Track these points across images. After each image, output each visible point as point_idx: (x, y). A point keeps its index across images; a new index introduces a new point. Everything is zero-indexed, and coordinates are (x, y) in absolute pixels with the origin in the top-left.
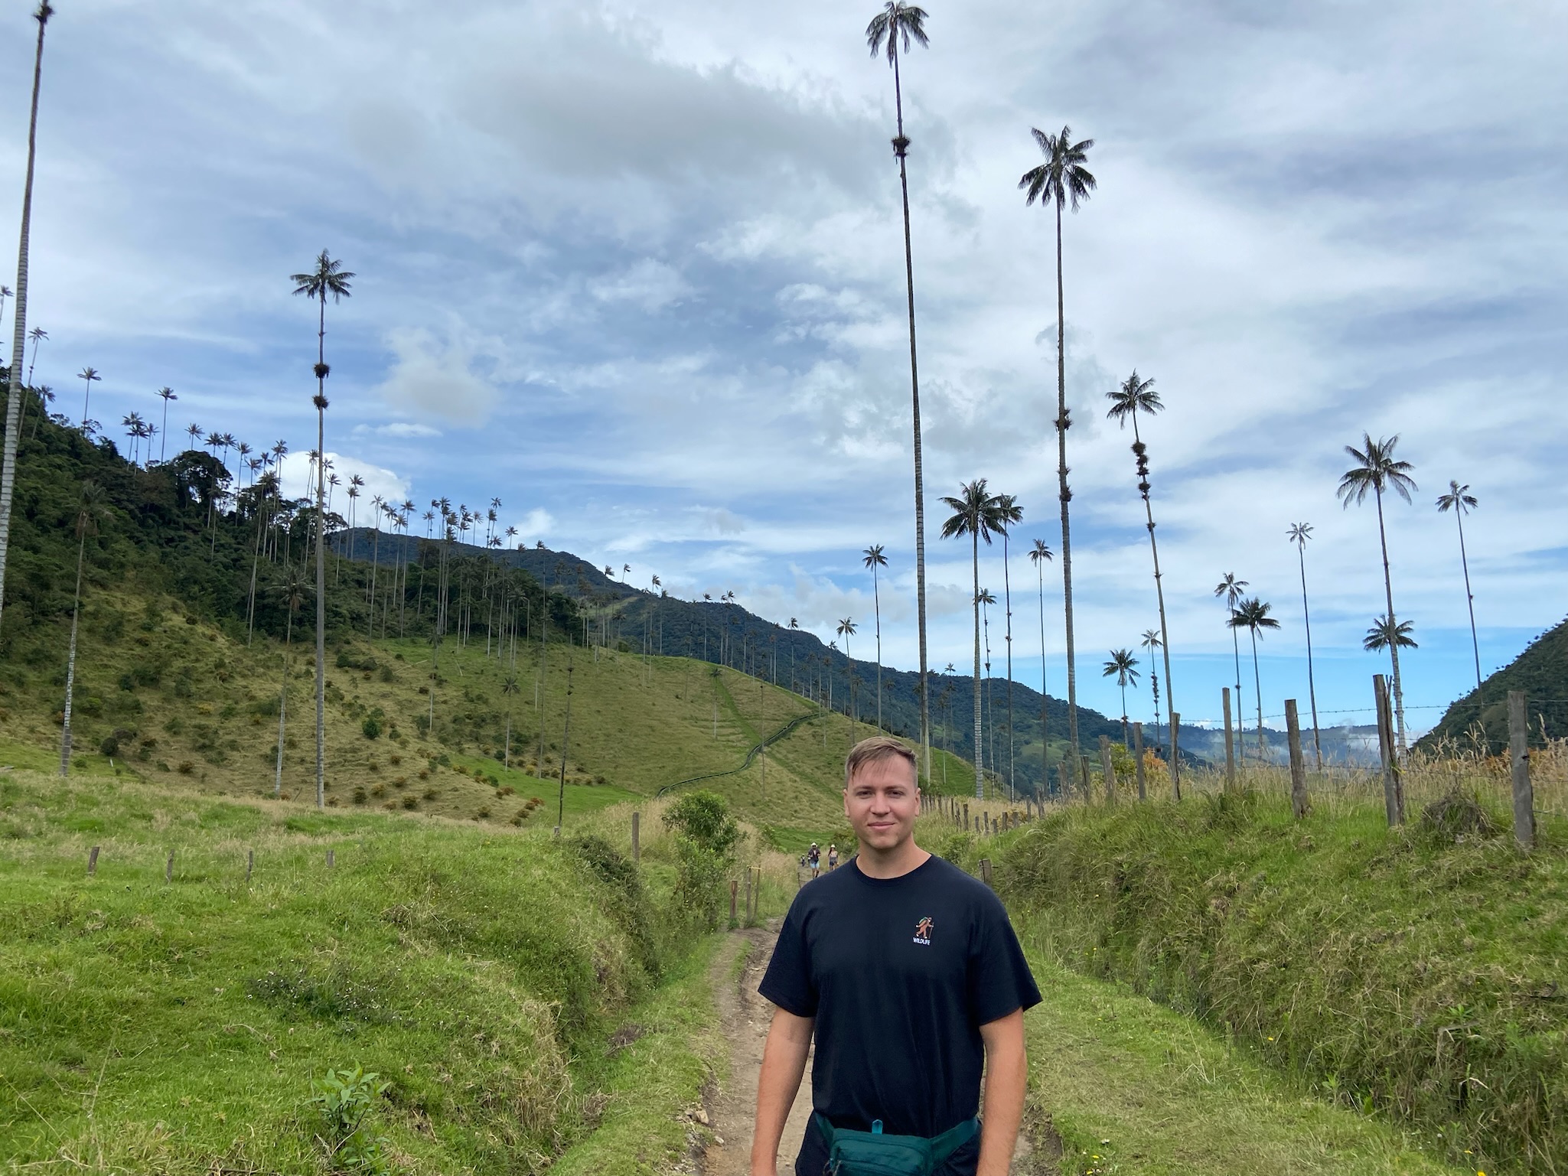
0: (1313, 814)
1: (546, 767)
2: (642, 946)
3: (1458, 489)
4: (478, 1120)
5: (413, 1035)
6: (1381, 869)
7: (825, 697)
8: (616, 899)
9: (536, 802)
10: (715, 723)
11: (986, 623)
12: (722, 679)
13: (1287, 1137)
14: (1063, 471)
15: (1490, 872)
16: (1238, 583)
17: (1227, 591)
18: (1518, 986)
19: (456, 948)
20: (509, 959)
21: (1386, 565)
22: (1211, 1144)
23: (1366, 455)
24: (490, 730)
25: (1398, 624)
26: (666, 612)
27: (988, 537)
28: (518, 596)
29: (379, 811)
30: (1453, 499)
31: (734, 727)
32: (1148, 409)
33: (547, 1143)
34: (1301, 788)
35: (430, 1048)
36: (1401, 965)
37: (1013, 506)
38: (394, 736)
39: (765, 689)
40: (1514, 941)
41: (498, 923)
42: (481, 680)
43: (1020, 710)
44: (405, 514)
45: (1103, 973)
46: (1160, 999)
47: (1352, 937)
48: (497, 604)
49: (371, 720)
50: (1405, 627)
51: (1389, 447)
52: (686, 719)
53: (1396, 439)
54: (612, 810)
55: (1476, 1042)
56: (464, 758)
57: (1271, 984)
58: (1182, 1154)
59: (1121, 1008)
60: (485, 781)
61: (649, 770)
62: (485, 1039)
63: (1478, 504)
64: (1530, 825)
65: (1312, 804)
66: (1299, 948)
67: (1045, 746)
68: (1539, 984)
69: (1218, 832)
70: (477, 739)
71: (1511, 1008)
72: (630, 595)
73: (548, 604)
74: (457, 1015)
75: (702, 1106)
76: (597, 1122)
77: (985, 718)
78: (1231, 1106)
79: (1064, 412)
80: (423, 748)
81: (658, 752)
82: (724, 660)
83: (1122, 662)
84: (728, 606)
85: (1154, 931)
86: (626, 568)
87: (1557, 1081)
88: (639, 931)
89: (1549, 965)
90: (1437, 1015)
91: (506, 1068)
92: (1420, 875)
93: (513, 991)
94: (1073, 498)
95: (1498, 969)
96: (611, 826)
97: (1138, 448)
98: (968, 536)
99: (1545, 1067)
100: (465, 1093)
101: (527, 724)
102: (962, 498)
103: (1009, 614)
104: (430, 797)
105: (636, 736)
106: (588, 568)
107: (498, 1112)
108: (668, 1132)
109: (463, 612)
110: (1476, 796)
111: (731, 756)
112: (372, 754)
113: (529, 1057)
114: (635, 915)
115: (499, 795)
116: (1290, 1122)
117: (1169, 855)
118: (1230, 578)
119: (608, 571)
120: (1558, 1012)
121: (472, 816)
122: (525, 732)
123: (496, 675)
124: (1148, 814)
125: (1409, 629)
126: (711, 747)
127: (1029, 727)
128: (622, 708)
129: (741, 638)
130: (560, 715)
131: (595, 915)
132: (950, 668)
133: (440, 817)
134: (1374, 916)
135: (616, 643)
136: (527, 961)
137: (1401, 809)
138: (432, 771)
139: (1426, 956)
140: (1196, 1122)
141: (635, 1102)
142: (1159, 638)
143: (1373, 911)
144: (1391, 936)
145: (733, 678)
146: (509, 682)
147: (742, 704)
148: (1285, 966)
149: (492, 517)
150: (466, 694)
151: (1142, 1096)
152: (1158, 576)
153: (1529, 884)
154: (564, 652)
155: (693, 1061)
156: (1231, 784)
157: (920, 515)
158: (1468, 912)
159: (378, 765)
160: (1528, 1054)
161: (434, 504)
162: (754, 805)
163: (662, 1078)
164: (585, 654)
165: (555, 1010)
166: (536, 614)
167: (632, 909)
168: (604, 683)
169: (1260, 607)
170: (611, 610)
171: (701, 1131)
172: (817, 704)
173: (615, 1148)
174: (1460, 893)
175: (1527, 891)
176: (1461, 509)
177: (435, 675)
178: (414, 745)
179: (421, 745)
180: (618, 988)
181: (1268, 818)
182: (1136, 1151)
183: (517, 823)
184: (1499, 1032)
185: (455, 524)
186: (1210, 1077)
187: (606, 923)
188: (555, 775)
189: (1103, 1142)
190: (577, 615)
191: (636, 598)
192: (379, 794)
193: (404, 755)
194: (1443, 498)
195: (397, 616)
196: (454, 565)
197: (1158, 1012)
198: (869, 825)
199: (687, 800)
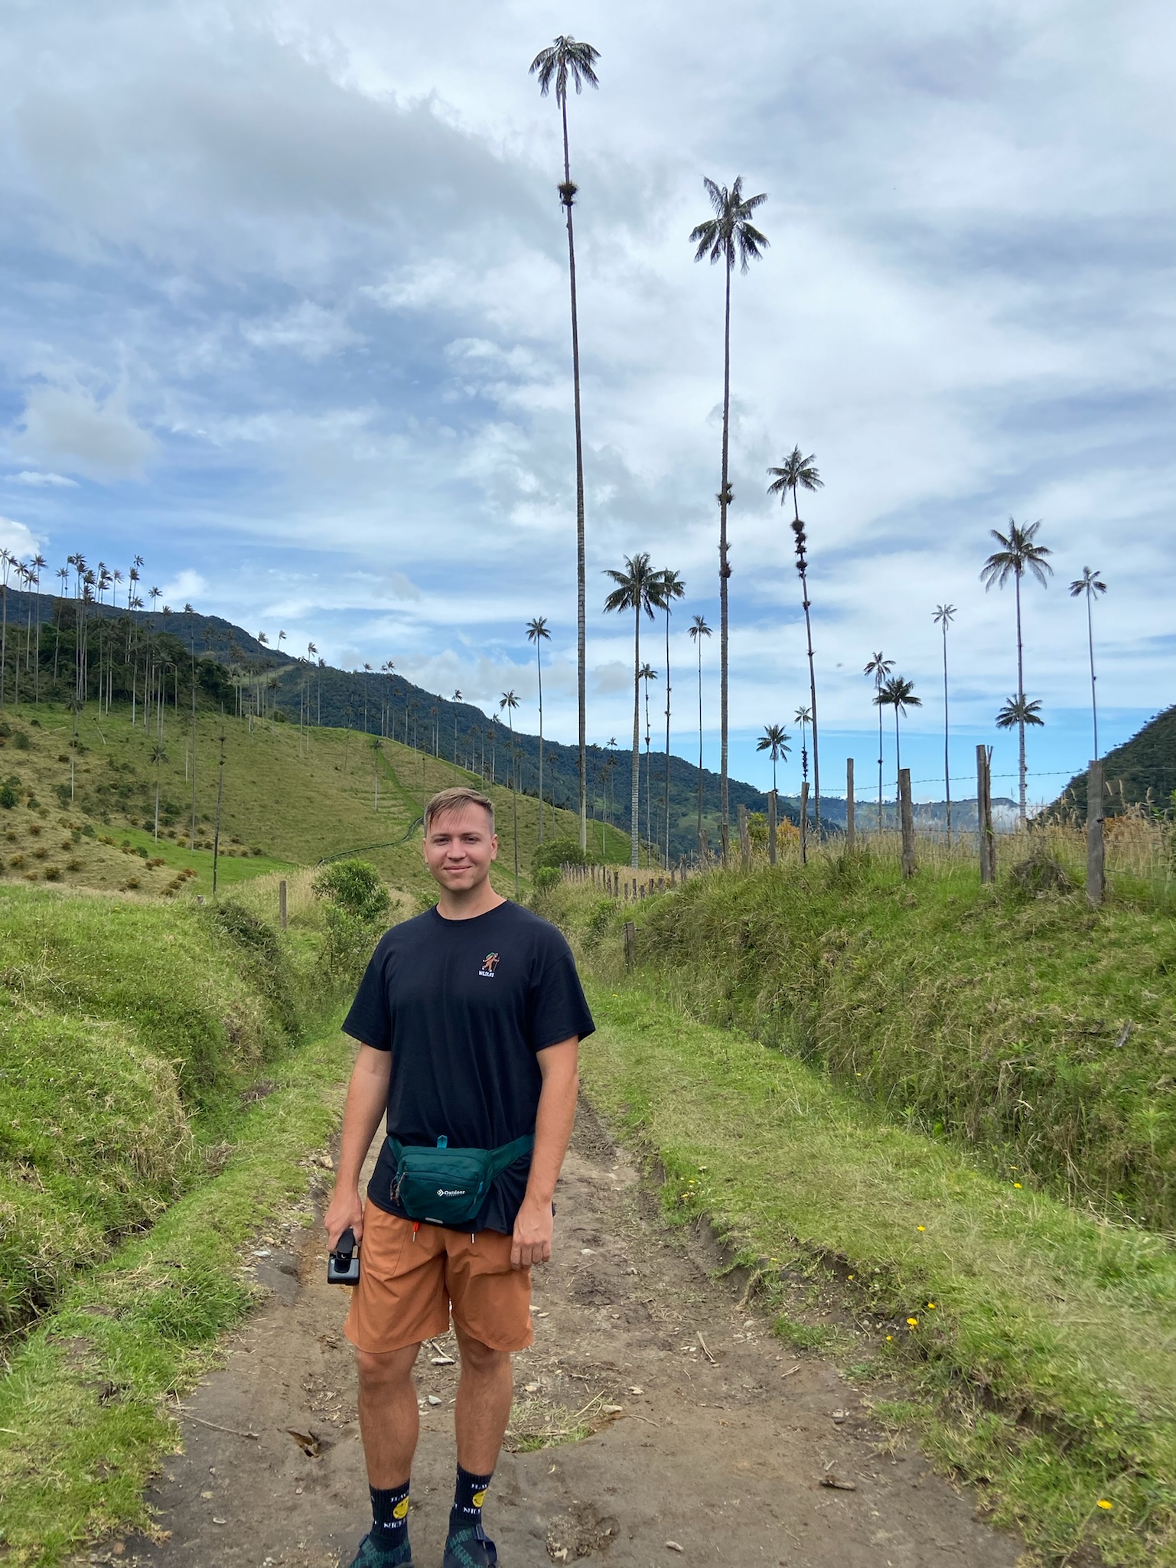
0: (919, 875)
1: (198, 838)
2: (281, 1008)
3: (1090, 575)
4: (91, 1170)
5: (21, 1092)
6: (970, 923)
7: (487, 770)
8: (253, 964)
9: (189, 873)
10: (377, 796)
11: (647, 699)
12: (383, 751)
13: (862, 1159)
14: (724, 547)
15: (1062, 924)
16: (886, 662)
17: (875, 670)
18: (1071, 1024)
19: (74, 1010)
20: (130, 1020)
21: (1020, 646)
22: (794, 1167)
23: (1009, 539)
24: (137, 801)
25: (1028, 702)
26: (324, 682)
27: (651, 613)
28: (165, 661)
29: (17, 882)
30: (1087, 584)
31: (396, 799)
32: (808, 485)
33: (166, 1190)
34: (909, 851)
35: (39, 1104)
36: (975, 1007)
37: (675, 581)
38: (33, 805)
39: (427, 762)
40: (1073, 984)
41: (120, 986)
42: (126, 749)
43: (678, 783)
44: (36, 570)
45: (724, 1022)
46: (772, 1044)
47: (938, 983)
48: (141, 668)
49: (6, 788)
50: (1034, 706)
51: (1031, 531)
52: (346, 791)
53: (1037, 525)
54: (262, 879)
55: (1032, 1073)
56: (110, 828)
57: (867, 1027)
58: (768, 1176)
59: (735, 1052)
60: (133, 852)
61: (307, 842)
62: (98, 1094)
63: (1107, 589)
64: (1100, 882)
65: (919, 866)
66: (894, 994)
67: (700, 818)
68: (1090, 1021)
69: (834, 893)
70: (124, 809)
71: (1064, 1042)
72: (284, 664)
73: (197, 671)
74: (68, 1072)
75: (328, 1152)
76: (219, 1170)
77: (643, 791)
78: (818, 1134)
79: (726, 486)
80: (65, 818)
81: (317, 823)
82: (385, 731)
83: (775, 738)
84: (390, 677)
85: (773, 984)
86: (282, 635)
87: (1096, 1106)
88: (278, 993)
89: (1100, 1005)
90: (1002, 1050)
91: (120, 1121)
92: (1003, 927)
93: (132, 1050)
94: (732, 574)
95: (1056, 1009)
96: (259, 895)
97: (798, 526)
98: (630, 609)
99: (1087, 1094)
100: (76, 1145)
101: (177, 795)
102: (626, 572)
103: (669, 690)
104: (74, 868)
105: (294, 807)
106: (240, 634)
107: (112, 1163)
108: (289, 1176)
109: (104, 677)
110: (1057, 856)
111: (393, 828)
112: (9, 824)
113: (146, 1111)
114: (275, 979)
115: (149, 866)
116: (866, 1147)
117: (789, 914)
118: (879, 658)
119: (262, 637)
120: (1103, 1045)
121: (120, 887)
122: (175, 803)
123: (142, 744)
124: (775, 877)
125: (1037, 708)
126: (372, 818)
127: (687, 800)
128: (279, 779)
129: (403, 709)
130: (212, 785)
131: (231, 977)
132: (612, 742)
133: (84, 888)
134: (958, 964)
135: (270, 712)
136: (150, 1021)
137: (993, 868)
138: (76, 842)
139: (998, 999)
140: (786, 1149)
141: (260, 1150)
142: (810, 714)
143: (958, 960)
144: (970, 982)
145: (394, 749)
146: (157, 751)
147: (404, 776)
148: (881, 1011)
149: (134, 576)
150: (111, 763)
151: (743, 1129)
152: (810, 654)
153: (1093, 934)
154: (217, 721)
155: (322, 1112)
156: (850, 848)
157: (581, 588)
158: (1039, 959)
159: (16, 836)
160: (1072, 1082)
161: (70, 560)
162: (415, 875)
163: (290, 1128)
164: (238, 723)
165: (177, 1067)
166: (184, 681)
167: (271, 973)
168: (260, 754)
169: (904, 685)
170: (266, 678)
171: (325, 1175)
172: (480, 777)
173: (232, 1191)
174: (1035, 943)
175: (1092, 940)
176: (1092, 595)
177: (76, 743)
178: (55, 814)
179: (63, 814)
180: (253, 1048)
181: (879, 878)
182: (728, 1176)
183: (169, 894)
184: (1051, 1064)
185: (92, 583)
186: (804, 1110)
187: (242, 985)
188: (208, 846)
189: (701, 1169)
190: (229, 683)
191: (292, 667)
192: (18, 865)
193: (44, 825)
194: (1076, 583)
195: (32, 680)
196: (93, 627)
197: (768, 1055)
198: (445, 869)
199: (337, 868)
